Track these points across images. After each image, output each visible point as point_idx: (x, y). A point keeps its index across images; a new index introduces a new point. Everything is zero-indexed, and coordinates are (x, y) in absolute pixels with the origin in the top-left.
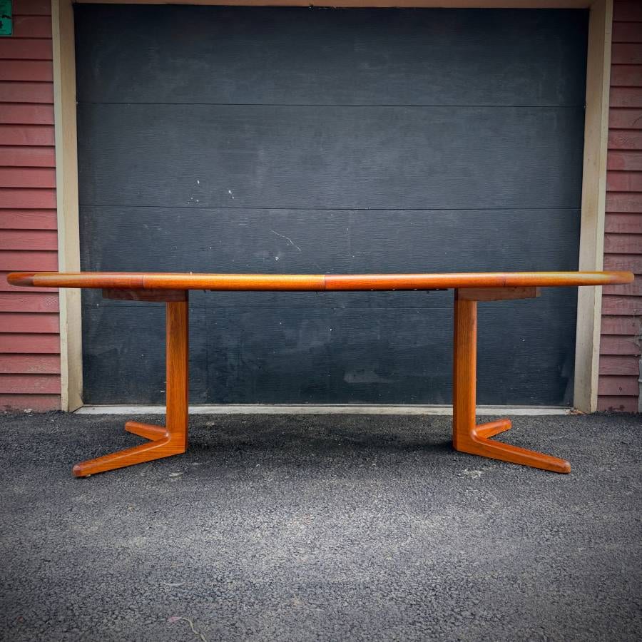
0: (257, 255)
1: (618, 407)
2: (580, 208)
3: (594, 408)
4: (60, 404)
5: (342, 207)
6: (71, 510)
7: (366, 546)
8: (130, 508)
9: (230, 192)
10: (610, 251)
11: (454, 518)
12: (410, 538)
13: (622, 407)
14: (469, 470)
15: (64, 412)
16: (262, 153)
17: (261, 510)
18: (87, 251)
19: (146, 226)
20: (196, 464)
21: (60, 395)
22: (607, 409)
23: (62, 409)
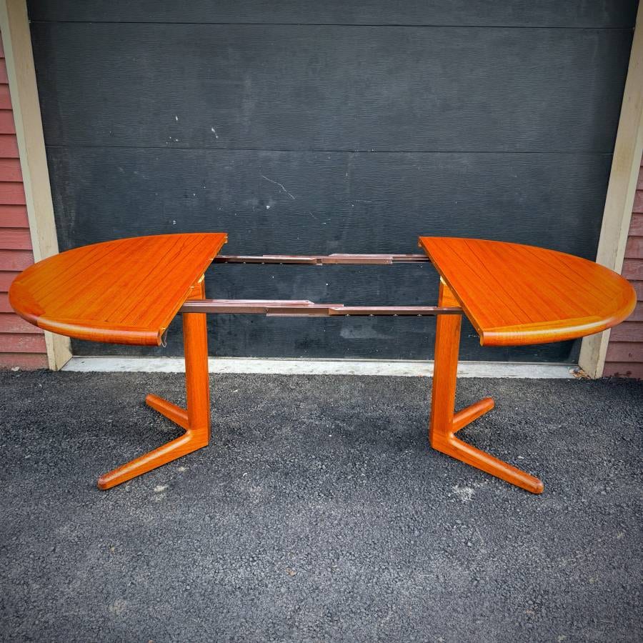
0: (247, 202)
1: (625, 372)
2: (613, 152)
3: (599, 375)
4: (47, 363)
5: (341, 148)
6: (54, 550)
7: (345, 626)
8: (113, 549)
9: (213, 130)
10: (639, 211)
11: (437, 577)
12: (390, 613)
13: (629, 373)
14: (460, 486)
15: (52, 371)
16: (248, 83)
17: (244, 557)
18: (60, 197)
19: (121, 170)
20: (182, 469)
21: (46, 354)
22: (613, 375)
23: (50, 368)
